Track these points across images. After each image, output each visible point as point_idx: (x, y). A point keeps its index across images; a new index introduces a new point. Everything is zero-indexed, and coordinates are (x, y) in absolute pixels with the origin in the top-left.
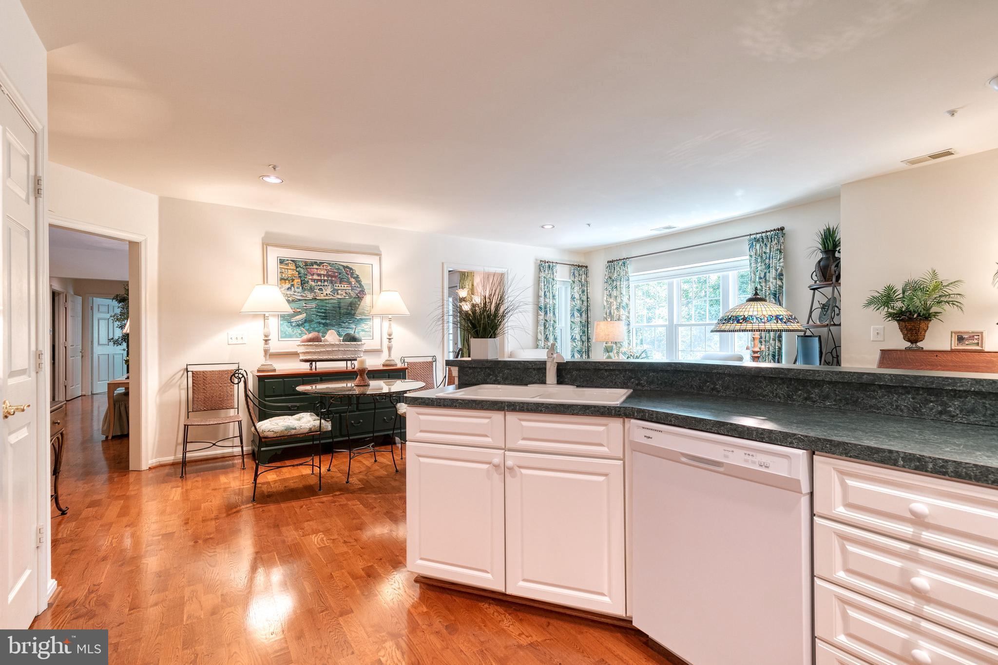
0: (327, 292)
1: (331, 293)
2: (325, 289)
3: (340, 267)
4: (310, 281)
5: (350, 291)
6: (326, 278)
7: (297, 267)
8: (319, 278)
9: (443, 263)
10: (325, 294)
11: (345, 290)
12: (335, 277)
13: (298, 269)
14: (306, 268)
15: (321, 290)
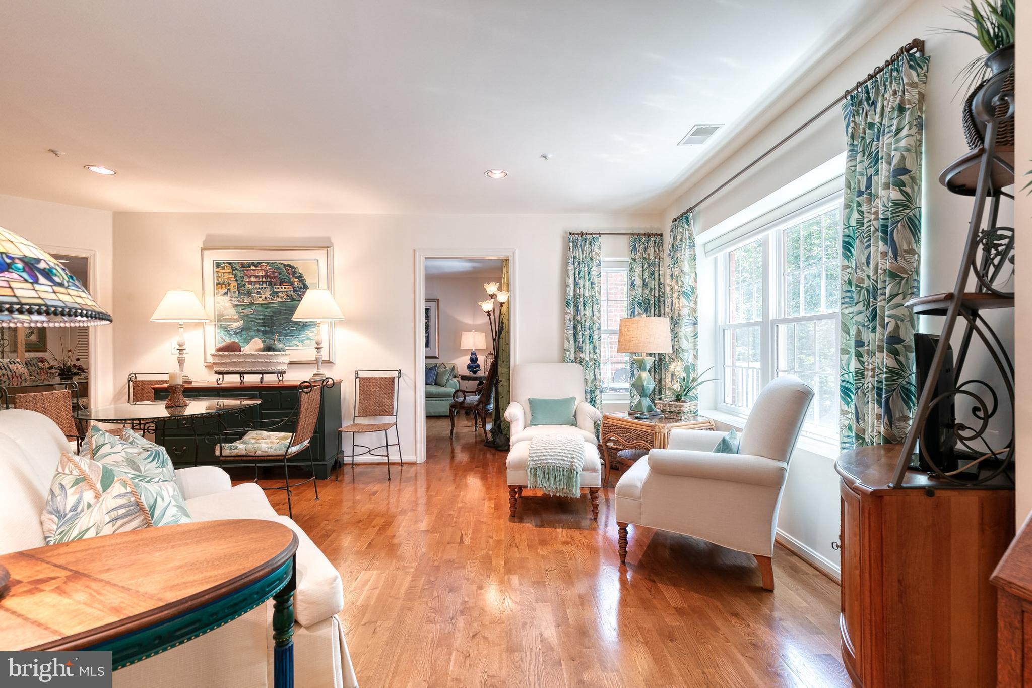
0: (265, 296)
1: (270, 297)
2: (263, 292)
3: (280, 265)
4: (247, 284)
5: (292, 293)
6: (264, 280)
7: (233, 270)
8: (257, 280)
9: (414, 251)
10: (264, 298)
11: (286, 291)
12: (275, 277)
13: (234, 272)
14: (243, 270)
15: (259, 293)
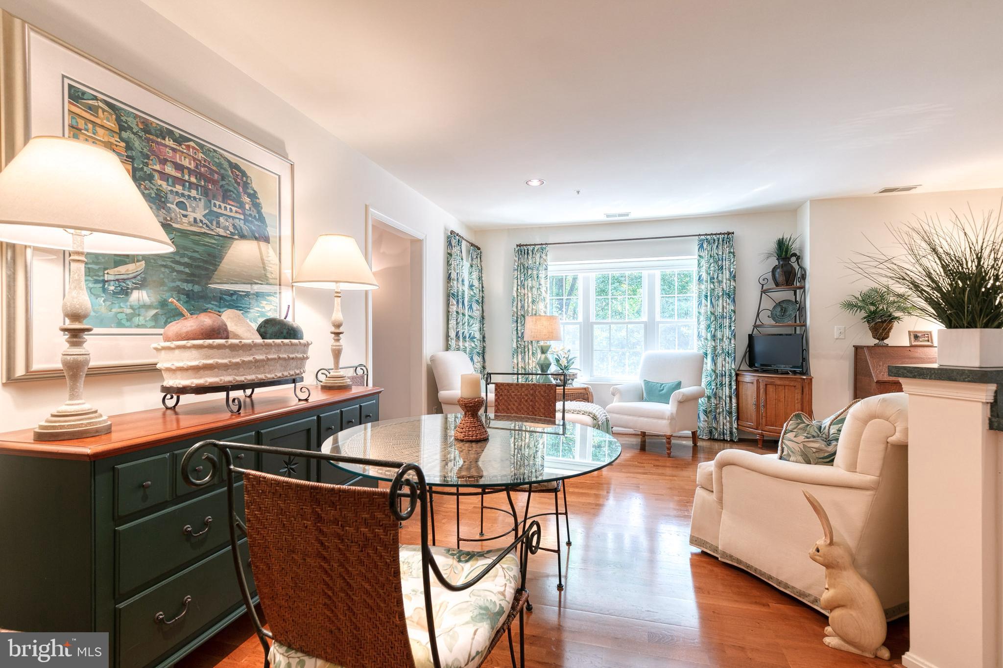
0: (195, 215)
1: (205, 221)
2: (191, 206)
3: (223, 161)
4: (156, 176)
5: (242, 223)
6: (193, 180)
7: (122, 128)
8: (179, 175)
9: (366, 207)
10: (192, 220)
11: (234, 218)
12: (214, 182)
13: (125, 135)
14: (148, 140)
15: (181, 205)
